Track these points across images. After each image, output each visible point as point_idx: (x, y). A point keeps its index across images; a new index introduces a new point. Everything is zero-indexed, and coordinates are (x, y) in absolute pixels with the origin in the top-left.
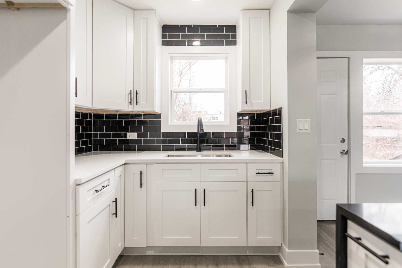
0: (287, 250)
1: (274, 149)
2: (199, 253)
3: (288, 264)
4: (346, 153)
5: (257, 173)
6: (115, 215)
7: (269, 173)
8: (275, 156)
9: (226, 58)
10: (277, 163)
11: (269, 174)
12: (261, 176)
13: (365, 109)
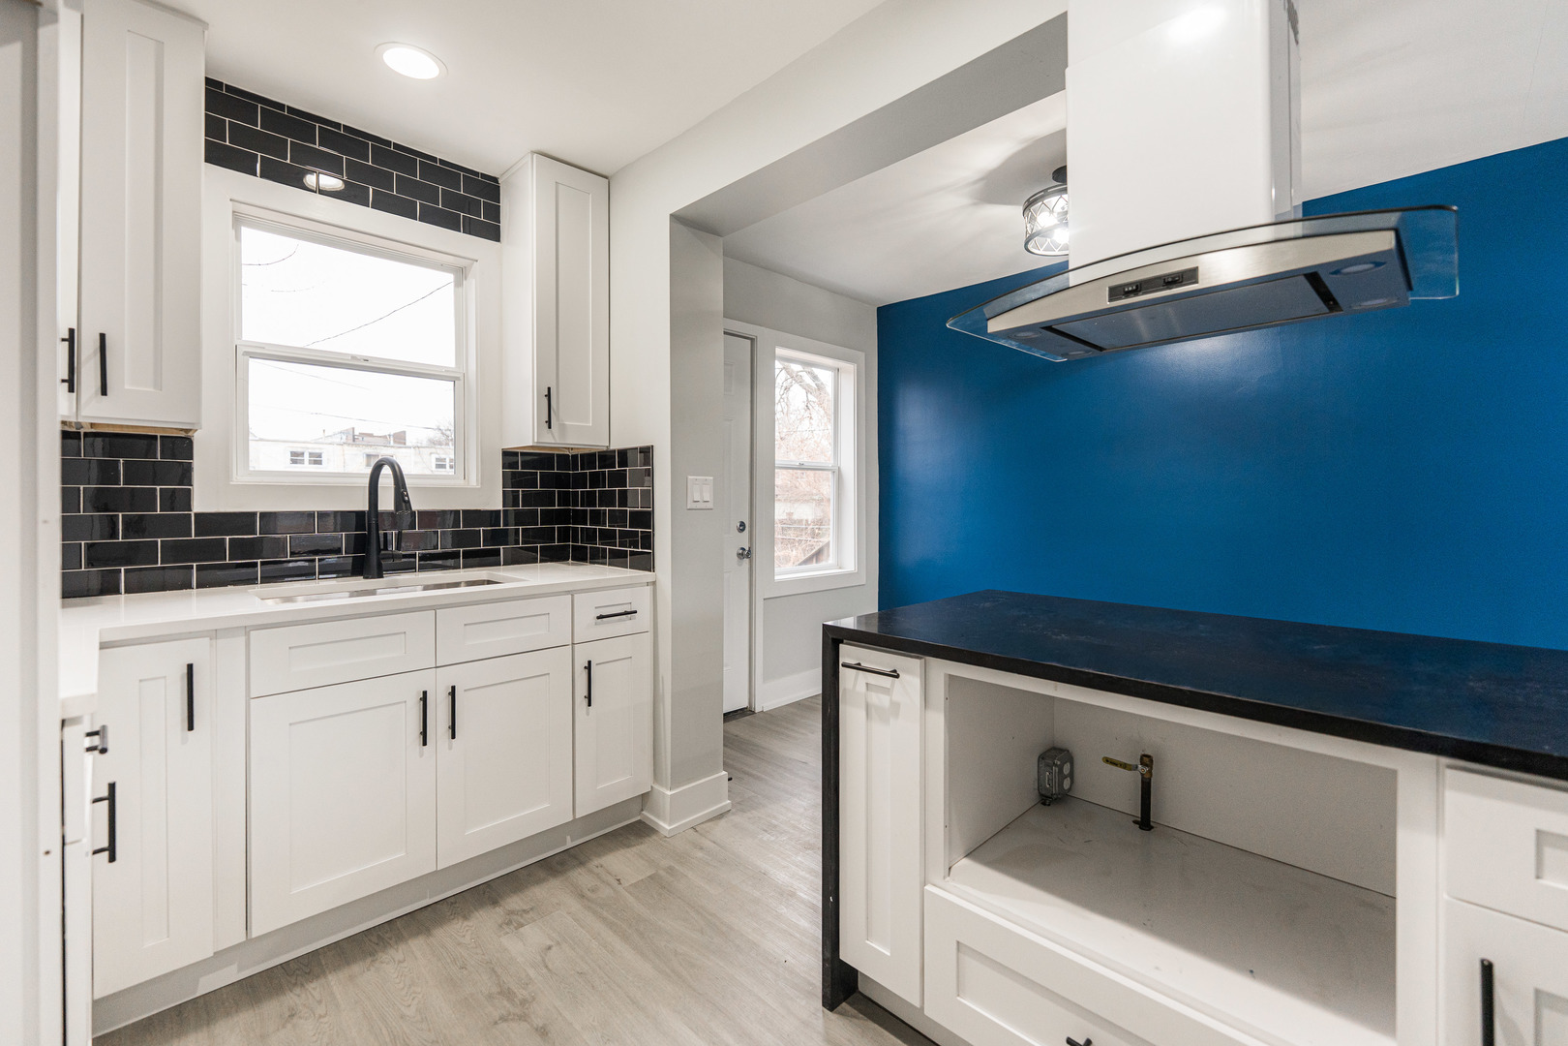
0: (669, 793)
1: (623, 555)
2: (425, 898)
3: (670, 825)
4: (745, 554)
5: (598, 618)
6: (106, 854)
7: (626, 613)
8: (629, 570)
9: (461, 273)
10: (640, 585)
11: (624, 616)
12: (608, 623)
13: (781, 456)
